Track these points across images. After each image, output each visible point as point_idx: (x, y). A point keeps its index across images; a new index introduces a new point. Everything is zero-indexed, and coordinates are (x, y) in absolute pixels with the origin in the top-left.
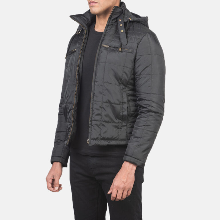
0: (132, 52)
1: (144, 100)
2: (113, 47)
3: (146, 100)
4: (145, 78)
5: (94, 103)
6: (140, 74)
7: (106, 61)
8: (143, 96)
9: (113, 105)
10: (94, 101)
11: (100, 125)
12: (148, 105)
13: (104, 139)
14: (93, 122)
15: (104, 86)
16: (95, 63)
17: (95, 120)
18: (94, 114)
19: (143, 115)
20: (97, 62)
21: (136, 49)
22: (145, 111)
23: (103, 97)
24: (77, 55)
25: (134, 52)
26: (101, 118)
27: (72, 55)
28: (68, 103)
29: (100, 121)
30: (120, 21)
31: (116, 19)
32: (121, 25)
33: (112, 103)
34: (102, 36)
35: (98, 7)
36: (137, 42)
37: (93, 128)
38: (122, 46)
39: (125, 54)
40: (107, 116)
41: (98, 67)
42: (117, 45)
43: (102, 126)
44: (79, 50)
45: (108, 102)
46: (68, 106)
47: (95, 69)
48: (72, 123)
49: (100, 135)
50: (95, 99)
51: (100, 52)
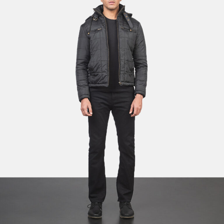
3: (142, 60)
4: (142, 47)
6: (139, 45)
8: (140, 58)
12: (144, 62)
13: (126, 82)
14: (121, 72)
15: (125, 51)
17: (122, 71)
18: (121, 67)
19: (142, 68)
21: (137, 30)
22: (143, 66)
23: (125, 57)
24: (104, 32)
25: (137, 32)
26: (124, 70)
27: (97, 32)
28: (101, 61)
29: (124, 71)
30: (125, 14)
31: (122, 13)
32: (127, 17)
33: (129, 61)
34: (117, 22)
35: (115, 5)
36: (137, 27)
37: (121, 75)
38: (130, 28)
39: (133, 33)
40: (127, 68)
41: (121, 40)
42: (127, 28)
43: (125, 74)
44: (104, 30)
45: (127, 60)
46: (103, 62)
47: (119, 41)
48: (109, 72)
49: (125, 79)
50: (121, 58)
51: (120, 31)
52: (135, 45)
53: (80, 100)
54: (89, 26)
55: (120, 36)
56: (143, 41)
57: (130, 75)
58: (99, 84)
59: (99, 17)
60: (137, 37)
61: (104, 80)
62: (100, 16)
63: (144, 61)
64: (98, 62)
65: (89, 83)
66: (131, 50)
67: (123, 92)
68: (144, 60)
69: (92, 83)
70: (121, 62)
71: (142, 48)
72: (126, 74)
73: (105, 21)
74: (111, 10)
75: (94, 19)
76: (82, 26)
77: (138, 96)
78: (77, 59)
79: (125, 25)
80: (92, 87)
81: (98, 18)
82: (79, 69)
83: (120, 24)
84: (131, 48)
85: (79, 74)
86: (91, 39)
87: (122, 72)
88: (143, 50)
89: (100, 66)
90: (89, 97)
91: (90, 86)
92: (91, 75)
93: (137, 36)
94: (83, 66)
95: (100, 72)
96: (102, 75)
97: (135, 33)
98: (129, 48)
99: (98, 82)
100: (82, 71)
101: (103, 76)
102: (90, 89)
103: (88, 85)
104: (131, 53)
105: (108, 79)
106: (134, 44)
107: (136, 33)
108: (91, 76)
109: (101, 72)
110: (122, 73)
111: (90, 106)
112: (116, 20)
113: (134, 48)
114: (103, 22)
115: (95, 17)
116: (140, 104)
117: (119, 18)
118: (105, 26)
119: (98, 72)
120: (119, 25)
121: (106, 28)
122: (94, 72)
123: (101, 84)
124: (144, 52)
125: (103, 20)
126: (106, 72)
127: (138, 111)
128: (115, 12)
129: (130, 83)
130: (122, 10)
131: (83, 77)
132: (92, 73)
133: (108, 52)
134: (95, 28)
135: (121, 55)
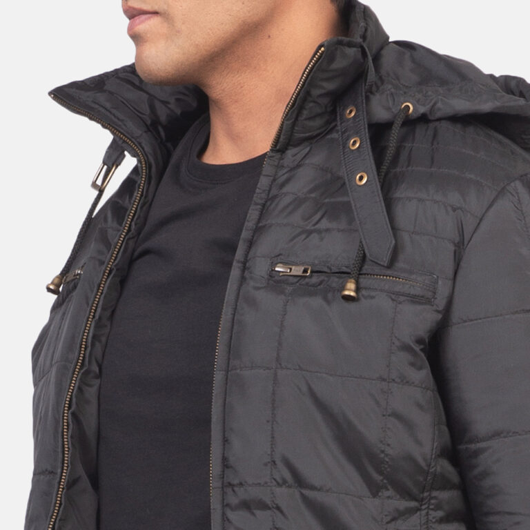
0: (429, 294)
7: (278, 359)
16: (218, 377)
20: (227, 371)
21: (450, 274)
32: (353, 145)
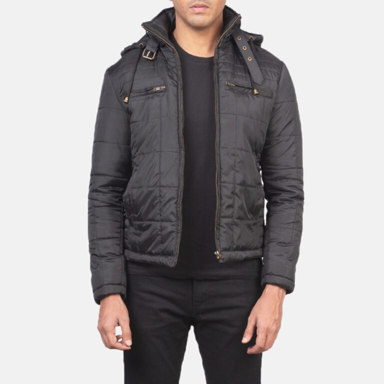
1: (287, 179)
2: (243, 87)
3: (289, 180)
4: (288, 140)
5: (223, 186)
6: (279, 135)
7: (236, 112)
8: (283, 173)
9: (248, 188)
10: (222, 182)
11: (232, 225)
12: (294, 186)
14: (222, 220)
15: (237, 156)
17: (224, 217)
18: (223, 205)
19: (287, 204)
21: (276, 90)
22: (291, 198)
23: (235, 174)
24: (172, 98)
25: (274, 96)
26: (233, 212)
27: (153, 97)
28: (161, 186)
29: (232, 217)
30: (239, 39)
31: (231, 36)
32: (244, 48)
33: (248, 186)
34: (216, 67)
35: (209, 14)
36: (275, 79)
37: (222, 230)
38: (253, 85)
39: (262, 99)
40: (241, 208)
41: (224, 121)
42: (246, 83)
43: (234, 226)
44: (172, 90)
45: (243, 184)
46: (164, 190)
47: (218, 125)
48: (180, 223)
49: (232, 242)
50: (224, 178)
51: (221, 94)
52: (269, 133)
53: (98, 300)
54: (128, 76)
55: (221, 112)
56: (293, 122)
57: (249, 226)
58: (151, 254)
59: (162, 49)
60: (274, 111)
61: (165, 245)
62: (164, 46)
63: (294, 183)
64: (151, 189)
65: (125, 247)
66: (255, 152)
67: (225, 278)
68: (294, 179)
69: (134, 250)
70: (223, 188)
71: (290, 142)
72: (237, 225)
73: (179, 63)
74: (199, 29)
75: (145, 55)
76: (111, 72)
77: (271, 291)
78: (94, 174)
79: (239, 74)
80: (134, 262)
81: (159, 50)
82: (97, 203)
83: (224, 72)
84: (254, 145)
85: (98, 220)
86: (134, 117)
87: (224, 221)
88: (293, 149)
89: (157, 201)
90: (124, 292)
91: (128, 259)
92: (131, 225)
93: (274, 109)
94: (109, 195)
95: (156, 219)
96: (162, 229)
97: (270, 100)
98: (249, 145)
99: (149, 250)
100: (106, 210)
101: (164, 232)
102: (130, 265)
103: (123, 254)
104: (254, 159)
105: (176, 243)
106: (265, 133)
107: (271, 98)
108: (132, 230)
109: (158, 221)
110: (227, 224)
111: (125, 321)
112: (212, 58)
113: (263, 142)
114: (173, 65)
115: (148, 47)
116: (277, 316)
117: (221, 52)
118: (175, 78)
119: (150, 220)
120: (220, 74)
121: (180, 87)
122: (139, 219)
123: (157, 254)
124: (294, 156)
125: (173, 60)
126: (171, 221)
127: (269, 338)
128: (211, 33)
129: (250, 249)
130: (233, 28)
131: (107, 228)
132: (135, 220)
133: (180, 160)
134: (148, 84)
135: (225, 169)
